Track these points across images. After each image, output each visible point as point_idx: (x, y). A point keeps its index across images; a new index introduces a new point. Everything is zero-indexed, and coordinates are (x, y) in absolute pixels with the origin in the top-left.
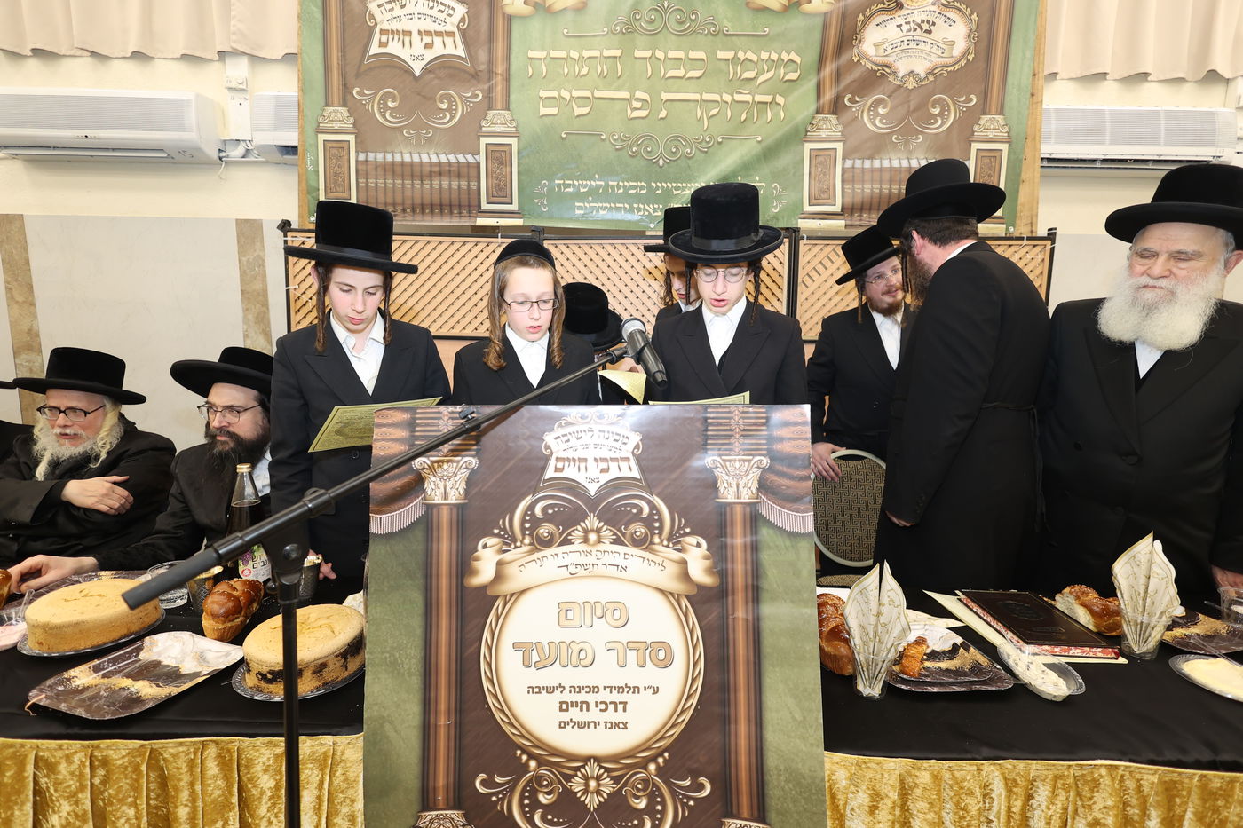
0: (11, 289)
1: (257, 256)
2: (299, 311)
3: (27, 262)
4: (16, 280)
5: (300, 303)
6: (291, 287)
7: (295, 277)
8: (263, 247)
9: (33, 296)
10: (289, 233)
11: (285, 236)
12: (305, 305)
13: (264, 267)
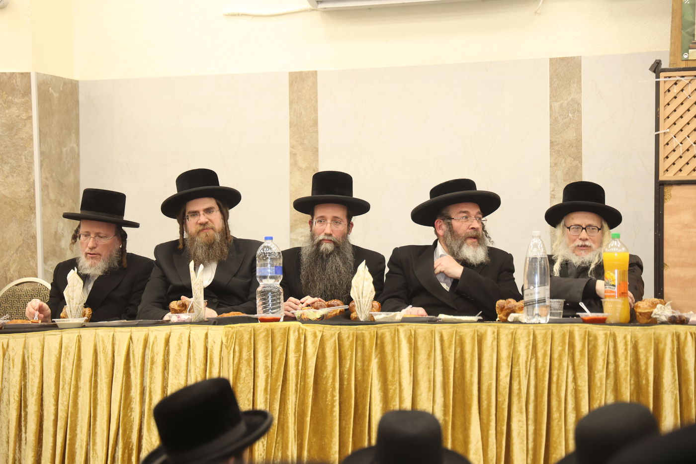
0: (295, 154)
1: (572, 100)
2: (667, 157)
3: (316, 123)
4: (302, 144)
5: (670, 148)
6: (661, 132)
7: (665, 119)
8: (581, 88)
9: (317, 161)
10: (662, 74)
11: (658, 77)
12: (674, 151)
13: (580, 112)
